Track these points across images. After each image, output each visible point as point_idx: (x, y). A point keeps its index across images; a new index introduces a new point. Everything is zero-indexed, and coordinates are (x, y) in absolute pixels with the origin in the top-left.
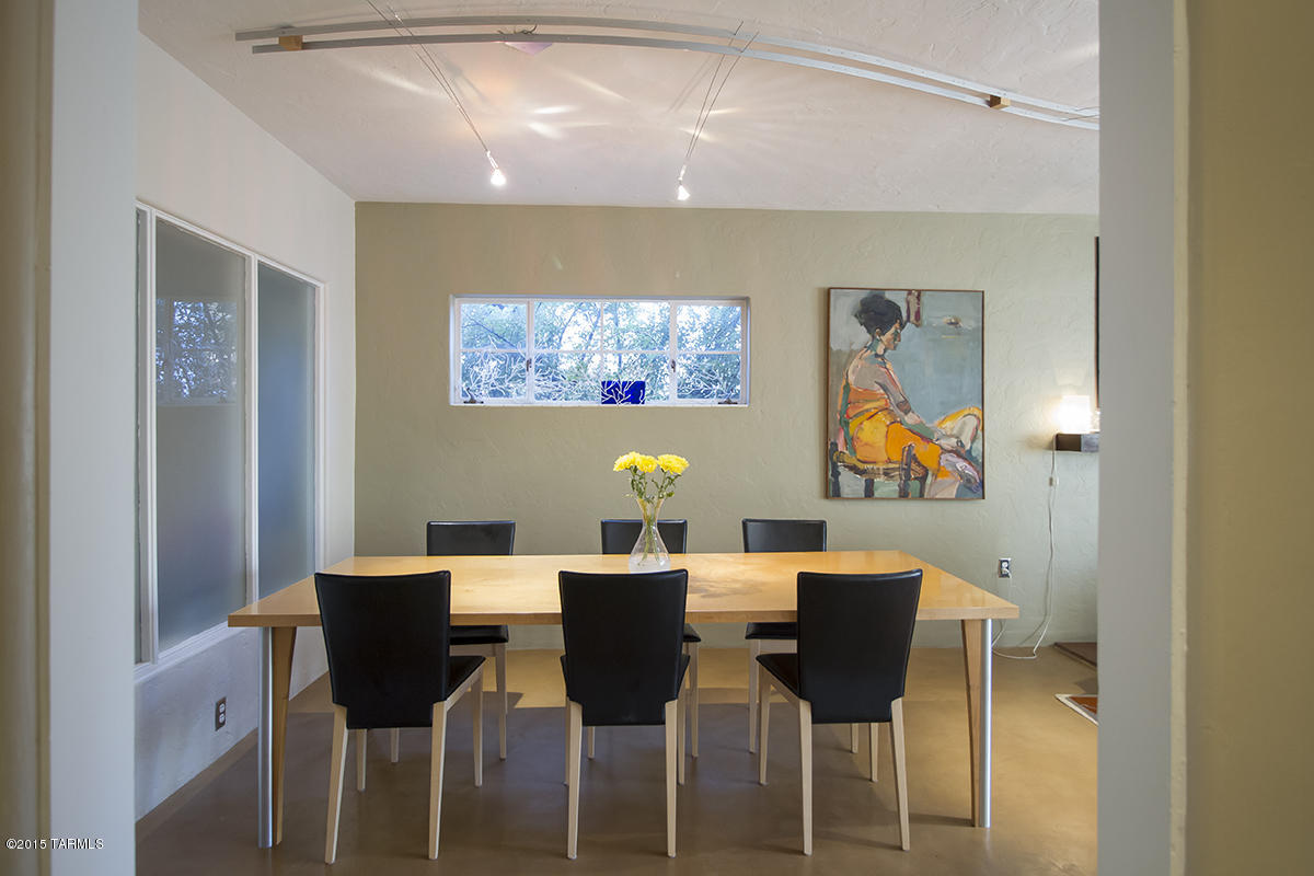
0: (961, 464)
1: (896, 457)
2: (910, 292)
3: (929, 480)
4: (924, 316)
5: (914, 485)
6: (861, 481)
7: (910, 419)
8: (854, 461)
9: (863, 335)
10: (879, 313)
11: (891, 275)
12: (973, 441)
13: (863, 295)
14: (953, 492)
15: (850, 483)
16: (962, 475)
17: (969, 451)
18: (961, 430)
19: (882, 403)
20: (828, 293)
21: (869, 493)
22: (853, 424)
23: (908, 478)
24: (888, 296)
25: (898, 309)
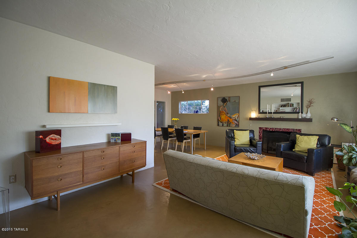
0: (236, 122)
1: (226, 120)
2: (228, 97)
3: (231, 124)
4: (231, 100)
5: (229, 125)
6: (222, 124)
7: (228, 115)
8: (221, 121)
9: (222, 103)
10: (224, 100)
11: (225, 95)
12: (237, 118)
13: (222, 98)
14: (234, 126)
15: (221, 124)
16: (236, 123)
17: (237, 120)
18: (236, 117)
19: (224, 113)
20: (218, 98)
21: (223, 125)
22: (221, 116)
23: (228, 123)
24: (226, 98)
25: (227, 100)
